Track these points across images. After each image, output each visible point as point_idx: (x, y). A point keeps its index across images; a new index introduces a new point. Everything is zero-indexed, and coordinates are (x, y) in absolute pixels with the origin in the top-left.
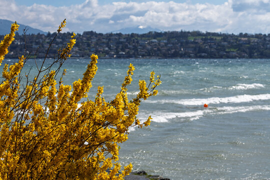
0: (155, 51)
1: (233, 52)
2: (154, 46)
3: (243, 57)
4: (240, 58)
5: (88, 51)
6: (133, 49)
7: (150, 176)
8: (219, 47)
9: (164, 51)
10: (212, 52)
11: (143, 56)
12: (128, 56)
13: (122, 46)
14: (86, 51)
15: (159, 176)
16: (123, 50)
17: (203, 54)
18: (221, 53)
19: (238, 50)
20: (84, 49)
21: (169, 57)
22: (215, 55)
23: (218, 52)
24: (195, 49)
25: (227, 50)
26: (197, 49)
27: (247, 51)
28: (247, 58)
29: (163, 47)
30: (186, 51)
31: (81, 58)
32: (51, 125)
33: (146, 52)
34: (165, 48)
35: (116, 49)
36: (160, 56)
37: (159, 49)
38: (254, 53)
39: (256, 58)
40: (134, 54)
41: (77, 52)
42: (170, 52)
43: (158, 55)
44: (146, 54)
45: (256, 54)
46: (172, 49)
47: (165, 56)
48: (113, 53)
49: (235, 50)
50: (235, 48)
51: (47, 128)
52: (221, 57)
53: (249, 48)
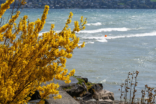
0: (76, 4)
1: (122, 5)
2: (76, 2)
3: (128, 8)
4: (125, 8)
5: (38, 4)
6: (64, 3)
7: (76, 76)
8: (114, 2)
9: (82, 4)
10: (110, 5)
11: (70, 7)
12: (61, 7)
13: (57, 2)
14: (36, 4)
15: (81, 77)
16: (58, 4)
17: (104, 6)
18: (115, 6)
19: (125, 4)
20: (35, 3)
21: (85, 8)
22: (111, 7)
23: (113, 5)
24: (100, 3)
25: (118, 4)
26: (101, 3)
27: (130, 4)
28: (130, 9)
29: (81, 2)
30: (95, 4)
31: (33, 8)
32: (26, 46)
33: (71, 5)
34: (82, 3)
35: (54, 3)
36: (80, 8)
37: (79, 4)
38: (134, 6)
39: (135, 9)
40: (64, 6)
41: (31, 5)
42: (85, 5)
43: (78, 7)
44: (71, 6)
45: (135, 6)
46: (86, 4)
47: (83, 7)
48: (52, 5)
49: (123, 4)
50: (123, 3)
51: (24, 48)
52: (115, 8)
53: (131, 3)
